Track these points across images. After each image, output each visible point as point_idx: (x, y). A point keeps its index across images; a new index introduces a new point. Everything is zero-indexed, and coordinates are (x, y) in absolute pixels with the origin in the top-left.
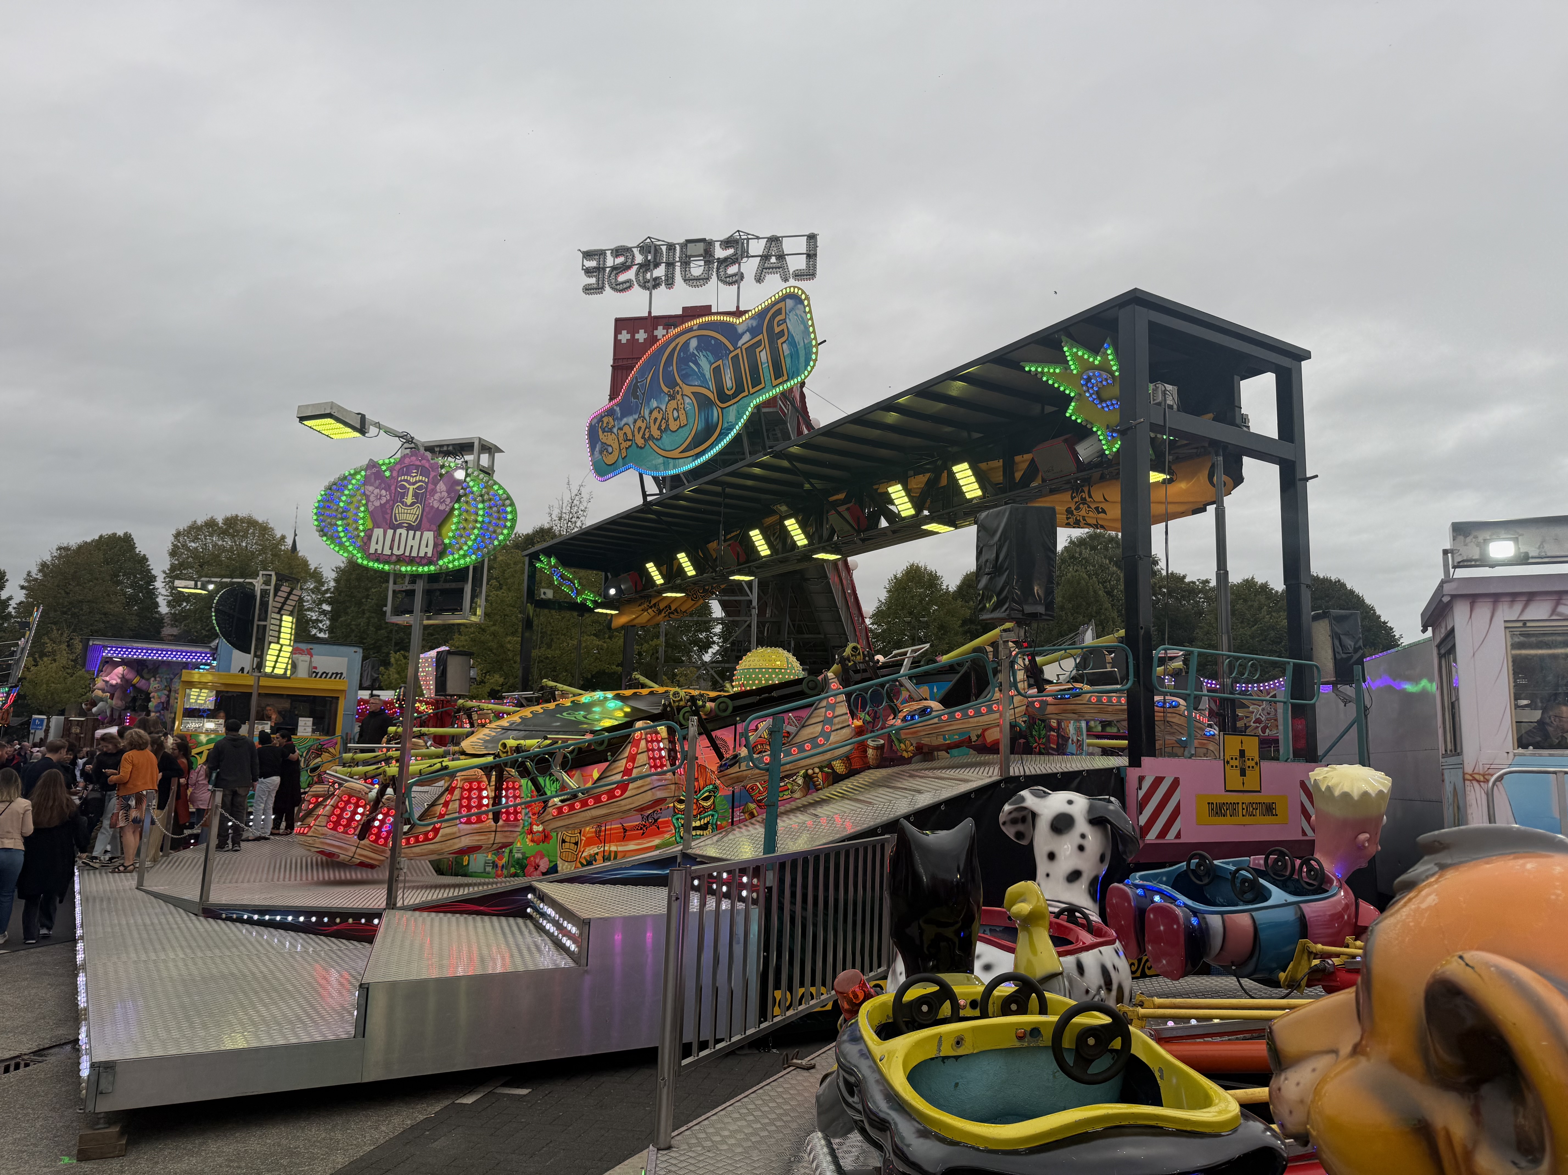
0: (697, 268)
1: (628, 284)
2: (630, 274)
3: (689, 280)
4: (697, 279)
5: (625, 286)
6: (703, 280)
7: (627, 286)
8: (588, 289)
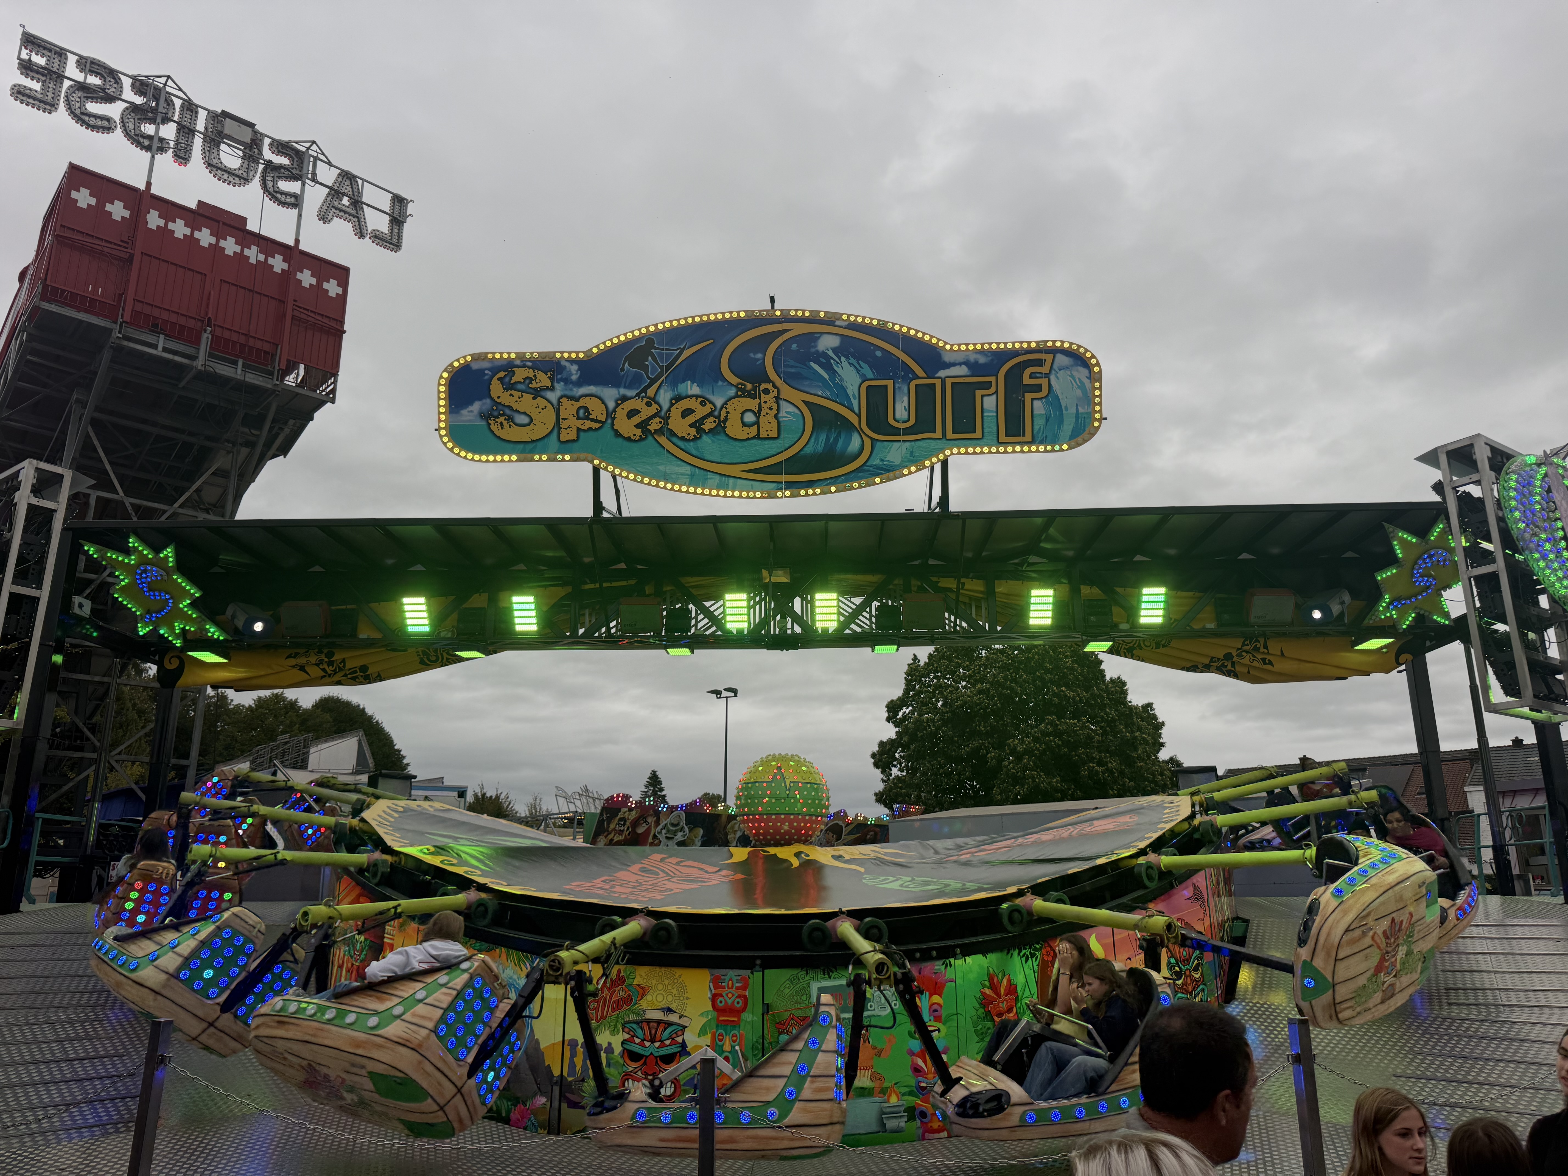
0: (230, 157)
1: (105, 123)
2: (114, 110)
3: (214, 167)
4: (226, 170)
5: (99, 123)
6: (240, 178)
7: (103, 125)
8: (20, 93)
